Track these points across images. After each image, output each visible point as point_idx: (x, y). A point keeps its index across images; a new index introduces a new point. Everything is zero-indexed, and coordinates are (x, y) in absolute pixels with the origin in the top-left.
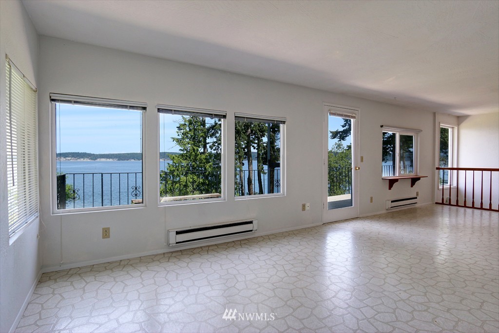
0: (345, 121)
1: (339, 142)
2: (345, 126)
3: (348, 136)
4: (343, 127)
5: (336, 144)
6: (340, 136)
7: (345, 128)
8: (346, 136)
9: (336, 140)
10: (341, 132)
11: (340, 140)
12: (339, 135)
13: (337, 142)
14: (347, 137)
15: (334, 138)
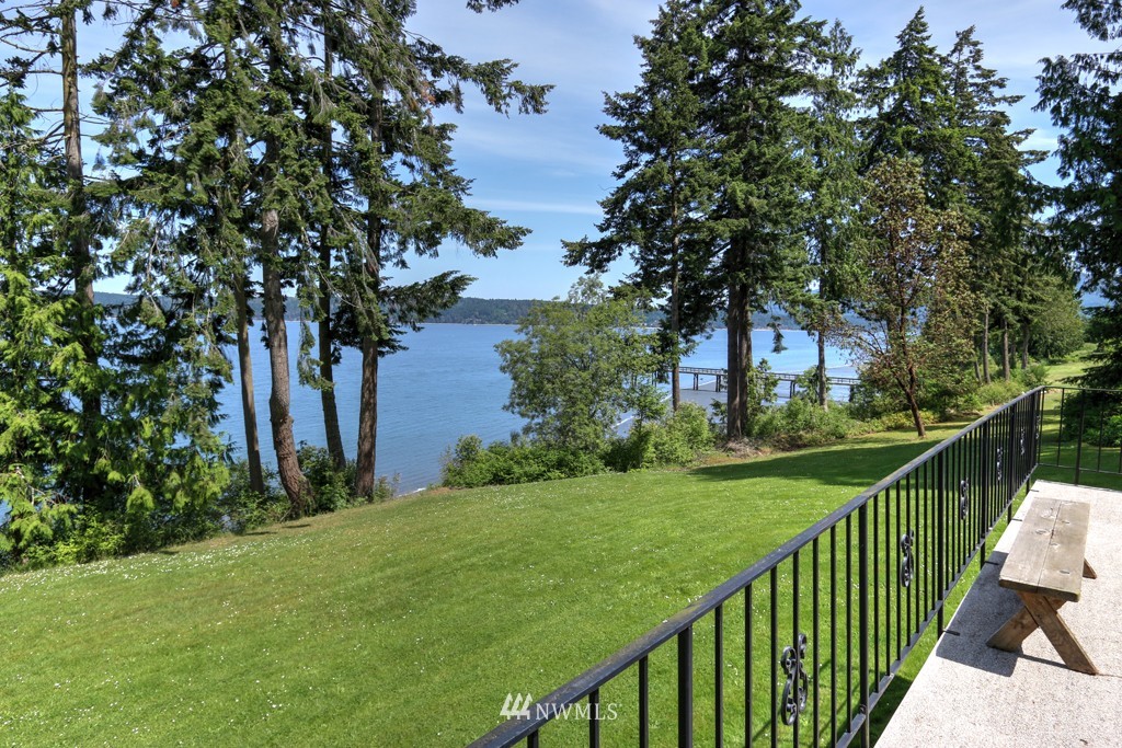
0: (607, 213)
1: (592, 275)
2: (607, 229)
3: (614, 258)
4: (602, 229)
5: (581, 281)
6: (593, 257)
7: (607, 234)
8: (608, 260)
9: (581, 270)
10: (594, 244)
11: (592, 271)
12: (588, 255)
13: (586, 277)
14: (611, 262)
15: (574, 263)
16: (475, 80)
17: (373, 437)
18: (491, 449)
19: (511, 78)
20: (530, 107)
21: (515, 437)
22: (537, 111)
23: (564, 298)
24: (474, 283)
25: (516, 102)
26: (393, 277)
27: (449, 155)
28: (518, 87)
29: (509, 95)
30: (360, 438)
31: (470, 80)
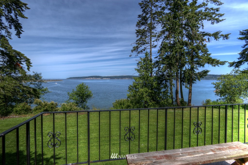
0: (240, 55)
4: (239, 59)
6: (236, 65)
10: (236, 62)
11: (236, 68)
13: (234, 69)
15: (231, 66)
16: (213, 36)
17: (191, 97)
18: (213, 102)
19: (220, 34)
20: (225, 38)
21: (217, 100)
22: (227, 39)
23: (229, 73)
24: (210, 71)
25: (222, 38)
26: (197, 71)
27: (208, 50)
28: (222, 35)
29: (220, 37)
30: (189, 97)
31: (212, 36)
